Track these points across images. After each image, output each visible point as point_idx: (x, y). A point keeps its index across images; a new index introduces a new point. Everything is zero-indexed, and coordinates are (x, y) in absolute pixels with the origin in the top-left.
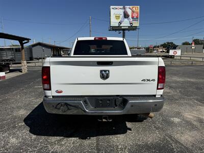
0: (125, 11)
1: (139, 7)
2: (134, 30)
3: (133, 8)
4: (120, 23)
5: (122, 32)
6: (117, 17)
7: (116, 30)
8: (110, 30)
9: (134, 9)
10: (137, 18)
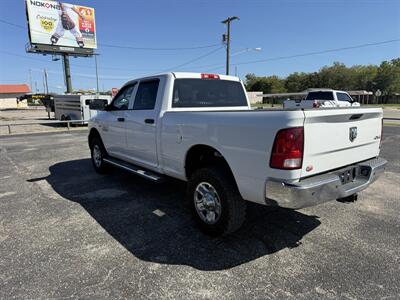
0: (63, 14)
1: (93, 9)
2: (86, 56)
3: (80, 10)
4: (55, 37)
5: (60, 57)
6: (47, 25)
7: (46, 53)
8: (30, 52)
9: (83, 12)
10: (92, 32)
